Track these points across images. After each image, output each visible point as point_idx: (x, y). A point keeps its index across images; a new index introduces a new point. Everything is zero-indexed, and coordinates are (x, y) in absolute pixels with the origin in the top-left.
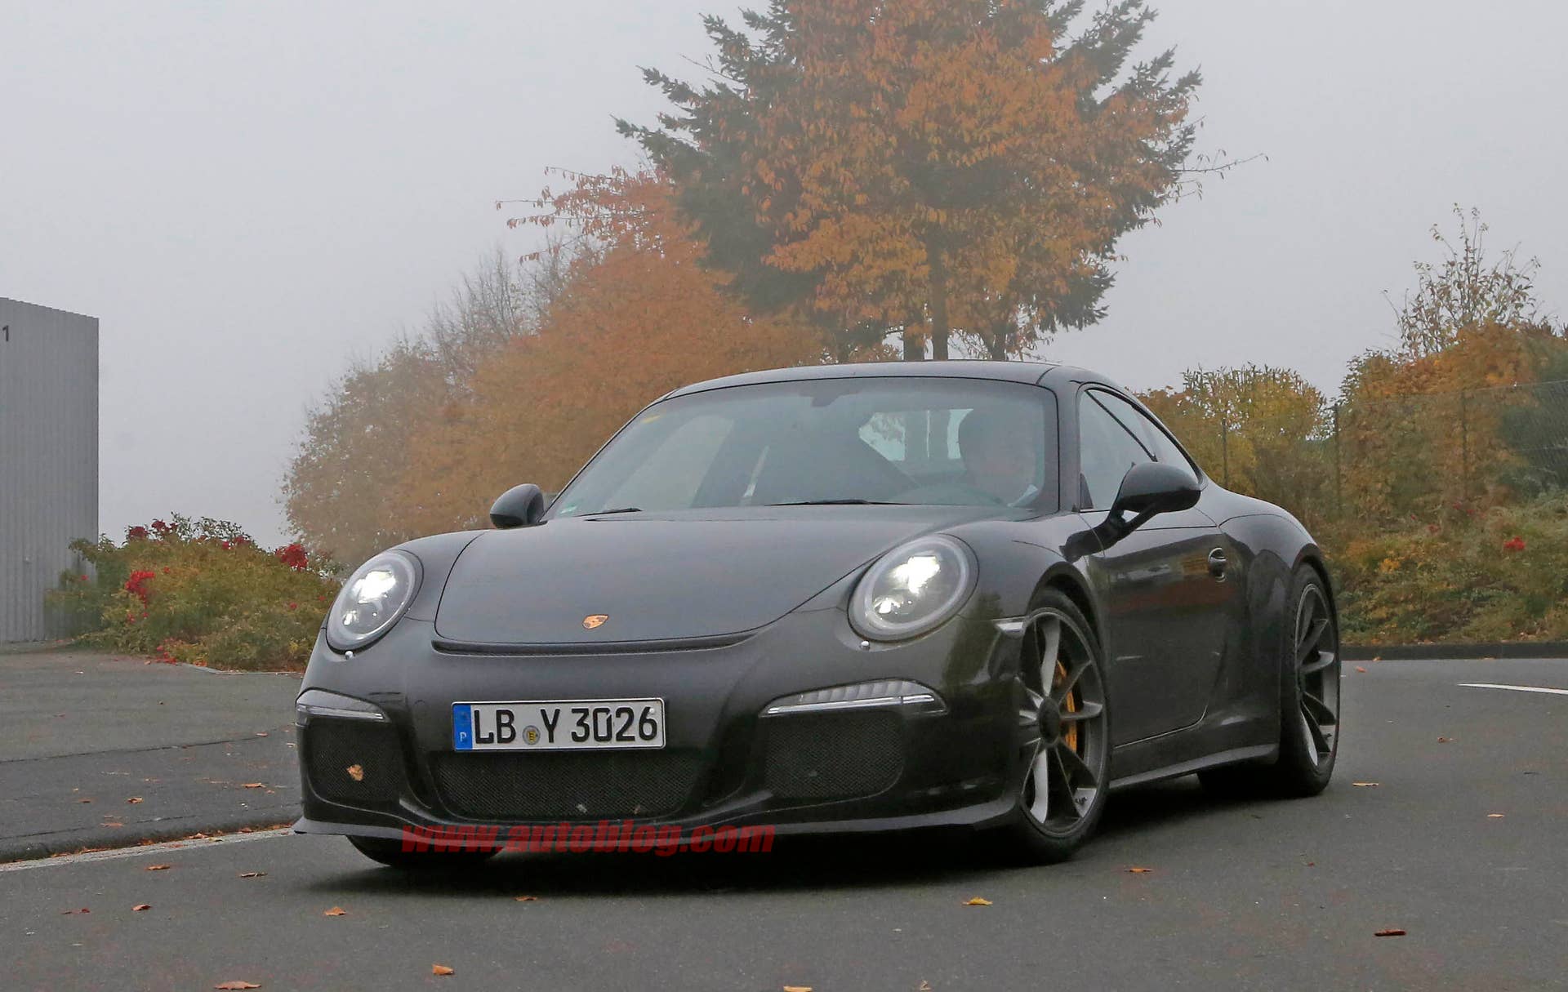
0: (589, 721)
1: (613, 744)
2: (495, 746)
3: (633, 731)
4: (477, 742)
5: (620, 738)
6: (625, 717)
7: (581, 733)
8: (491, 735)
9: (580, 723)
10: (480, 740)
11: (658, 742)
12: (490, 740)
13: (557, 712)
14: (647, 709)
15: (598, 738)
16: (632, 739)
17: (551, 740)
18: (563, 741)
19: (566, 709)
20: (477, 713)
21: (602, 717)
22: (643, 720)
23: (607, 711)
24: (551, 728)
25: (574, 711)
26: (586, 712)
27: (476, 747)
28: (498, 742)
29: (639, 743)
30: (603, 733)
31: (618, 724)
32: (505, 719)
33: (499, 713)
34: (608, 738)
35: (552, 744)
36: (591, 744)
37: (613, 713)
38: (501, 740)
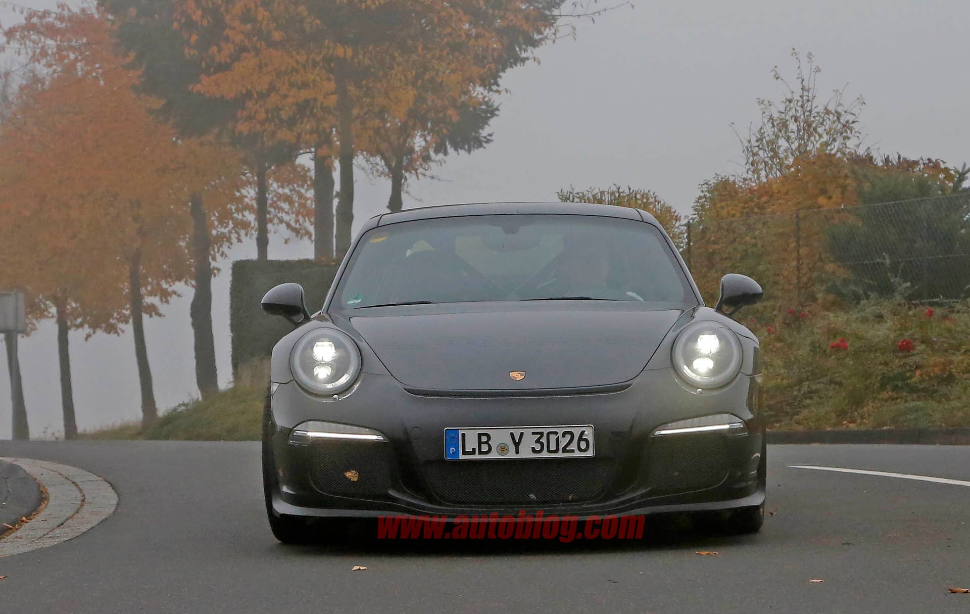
0: (544, 440)
1: (560, 455)
2: (477, 457)
3: (574, 446)
4: (463, 454)
5: (565, 450)
6: (568, 437)
7: (538, 447)
8: (474, 449)
9: (538, 441)
10: (464, 453)
11: (590, 453)
12: (473, 452)
13: (522, 434)
14: (583, 432)
15: (549, 451)
16: (573, 451)
17: (517, 452)
18: (526, 453)
19: (528, 432)
20: (463, 435)
21: (553, 438)
22: (580, 439)
23: (556, 433)
24: (517, 445)
25: (533, 433)
26: (542, 434)
27: (462, 457)
28: (479, 454)
29: (577, 454)
30: (553, 448)
31: (563, 442)
32: (484, 439)
33: (480, 435)
34: (557, 451)
35: (517, 455)
36: (545, 455)
37: (560, 435)
38: (481, 453)
